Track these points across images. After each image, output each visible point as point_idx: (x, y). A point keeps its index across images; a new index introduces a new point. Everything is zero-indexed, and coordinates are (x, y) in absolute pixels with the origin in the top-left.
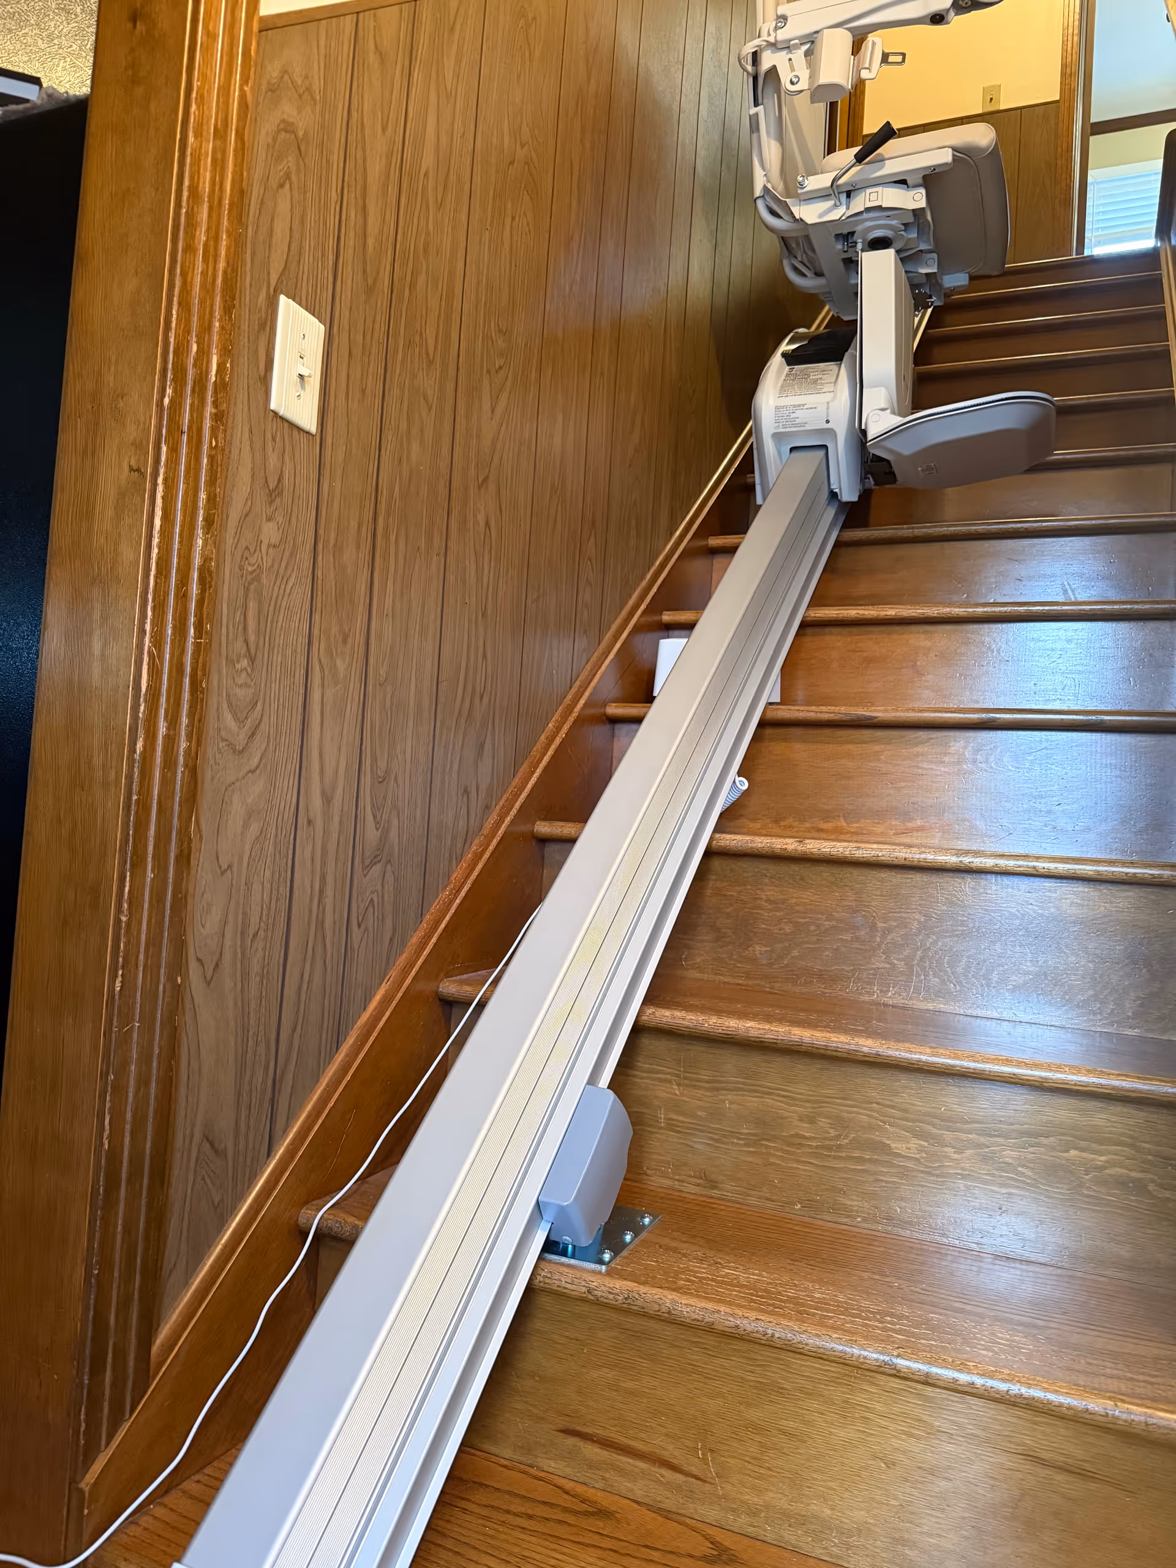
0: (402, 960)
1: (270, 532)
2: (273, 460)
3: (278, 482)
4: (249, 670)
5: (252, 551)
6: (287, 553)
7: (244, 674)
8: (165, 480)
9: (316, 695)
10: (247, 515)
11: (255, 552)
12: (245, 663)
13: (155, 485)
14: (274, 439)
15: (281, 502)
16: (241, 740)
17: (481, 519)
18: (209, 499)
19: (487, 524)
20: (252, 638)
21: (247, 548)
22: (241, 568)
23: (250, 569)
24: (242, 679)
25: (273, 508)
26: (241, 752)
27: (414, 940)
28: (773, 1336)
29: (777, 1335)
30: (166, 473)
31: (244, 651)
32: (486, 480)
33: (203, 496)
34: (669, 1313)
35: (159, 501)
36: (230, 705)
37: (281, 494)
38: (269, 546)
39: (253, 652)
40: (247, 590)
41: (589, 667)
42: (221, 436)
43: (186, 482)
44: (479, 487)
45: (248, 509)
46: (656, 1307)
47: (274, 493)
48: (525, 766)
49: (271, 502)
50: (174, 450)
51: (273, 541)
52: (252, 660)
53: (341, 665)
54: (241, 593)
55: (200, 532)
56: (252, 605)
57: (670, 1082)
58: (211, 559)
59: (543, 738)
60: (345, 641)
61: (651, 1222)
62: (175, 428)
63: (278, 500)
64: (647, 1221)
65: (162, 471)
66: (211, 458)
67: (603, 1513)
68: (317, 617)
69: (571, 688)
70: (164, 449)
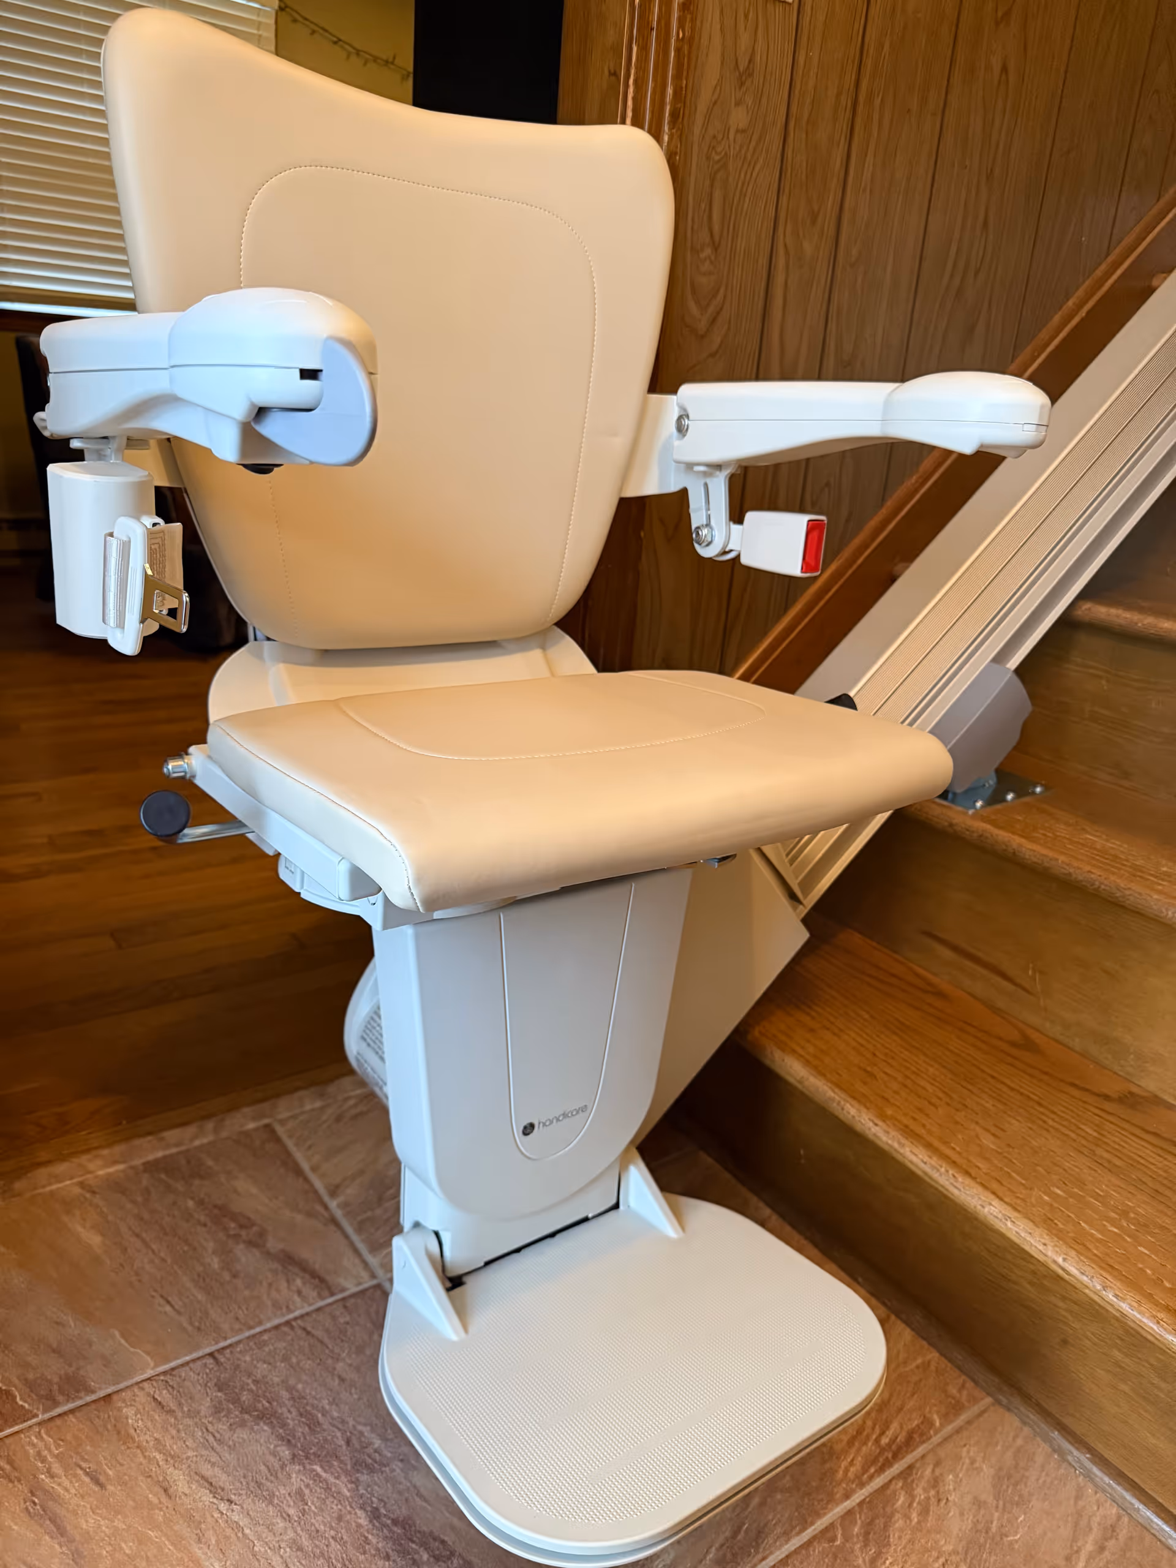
0: (856, 542)
1: (739, 117)
2: (745, 39)
3: (750, 62)
4: (713, 258)
5: (719, 138)
6: (755, 137)
7: (707, 263)
8: (636, 81)
9: (779, 278)
10: (715, 103)
11: (722, 139)
12: (708, 251)
13: (627, 86)
14: (746, 16)
15: (752, 82)
16: (702, 325)
17: (996, 63)
18: (675, 93)
19: (1005, 69)
20: (716, 228)
21: (714, 137)
22: (708, 158)
23: (717, 158)
24: (706, 267)
25: (744, 89)
26: (702, 337)
27: (873, 523)
28: (1099, 887)
29: (1103, 887)
30: (636, 73)
31: (708, 240)
32: (1007, 14)
33: (670, 90)
34: (1014, 853)
35: (630, 103)
36: (694, 291)
37: (751, 75)
38: (737, 131)
39: (717, 238)
40: (713, 181)
41: (1137, 229)
42: (688, 25)
43: (655, 80)
44: (997, 24)
45: (716, 96)
46: (1004, 847)
47: (744, 76)
48: (1028, 350)
49: (742, 84)
50: (644, 49)
51: (741, 126)
52: (716, 248)
53: (808, 247)
54: (708, 182)
55: (666, 128)
56: (717, 195)
57: (1100, 677)
58: (676, 153)
59: (1057, 319)
60: (814, 222)
61: (1041, 793)
62: (645, 27)
63: (748, 83)
64: (1038, 790)
65: (633, 71)
66: (678, 50)
67: (941, 995)
68: (784, 200)
69: (1108, 255)
70: (635, 49)
